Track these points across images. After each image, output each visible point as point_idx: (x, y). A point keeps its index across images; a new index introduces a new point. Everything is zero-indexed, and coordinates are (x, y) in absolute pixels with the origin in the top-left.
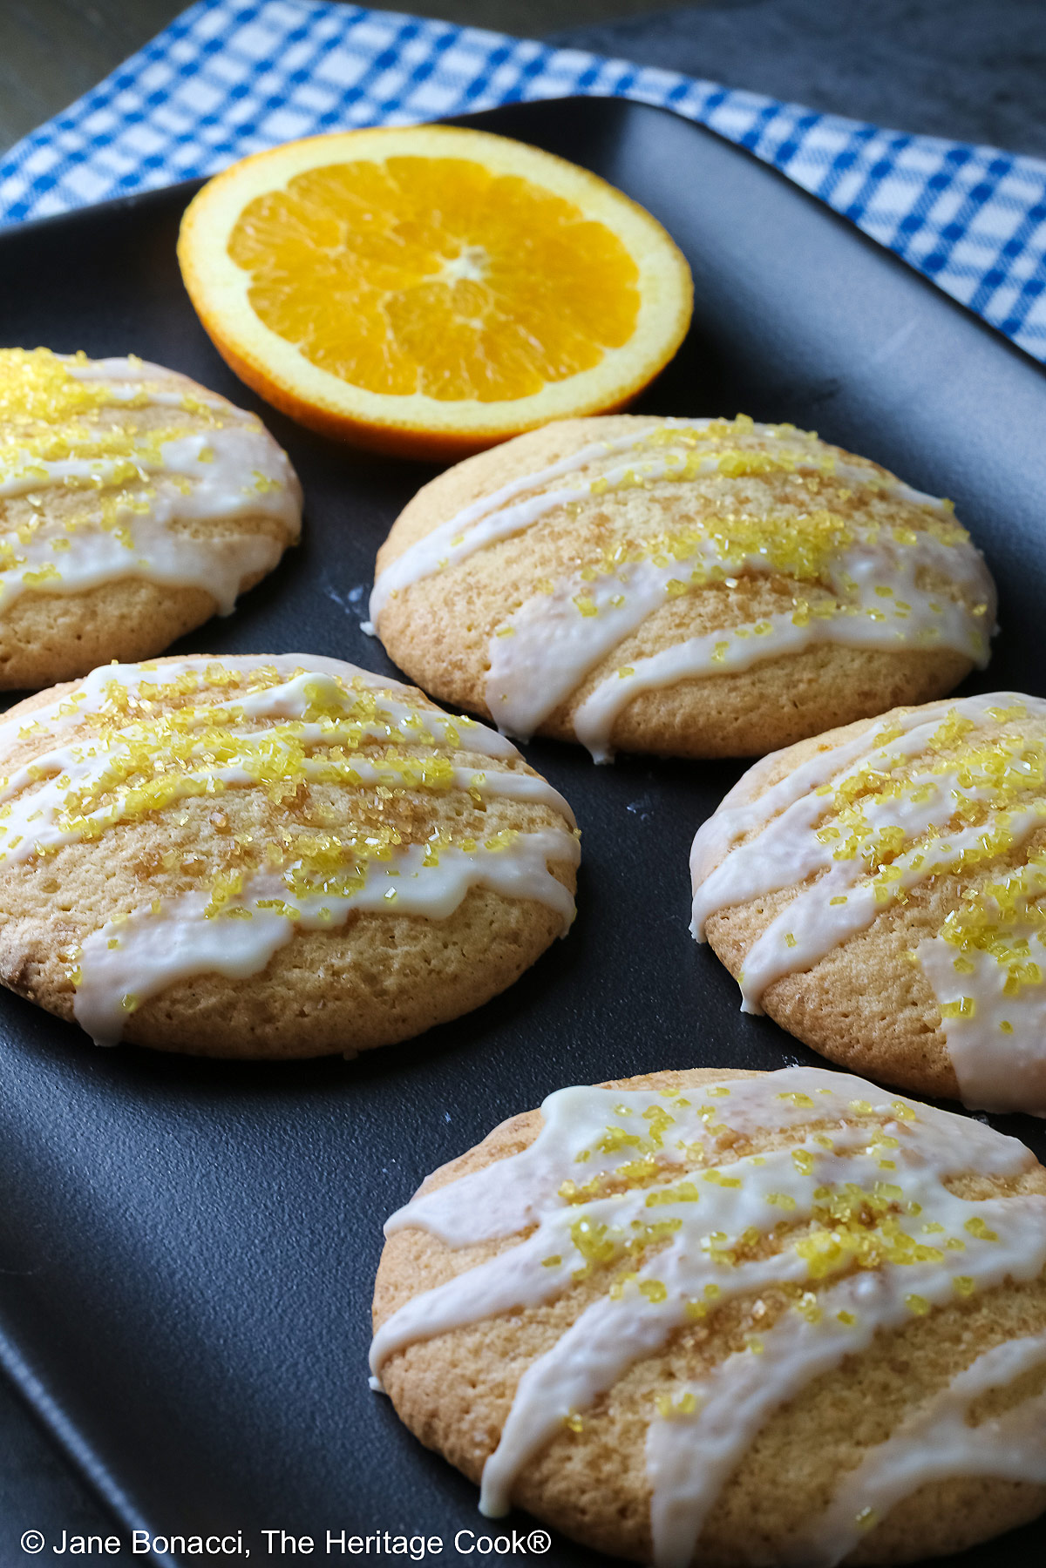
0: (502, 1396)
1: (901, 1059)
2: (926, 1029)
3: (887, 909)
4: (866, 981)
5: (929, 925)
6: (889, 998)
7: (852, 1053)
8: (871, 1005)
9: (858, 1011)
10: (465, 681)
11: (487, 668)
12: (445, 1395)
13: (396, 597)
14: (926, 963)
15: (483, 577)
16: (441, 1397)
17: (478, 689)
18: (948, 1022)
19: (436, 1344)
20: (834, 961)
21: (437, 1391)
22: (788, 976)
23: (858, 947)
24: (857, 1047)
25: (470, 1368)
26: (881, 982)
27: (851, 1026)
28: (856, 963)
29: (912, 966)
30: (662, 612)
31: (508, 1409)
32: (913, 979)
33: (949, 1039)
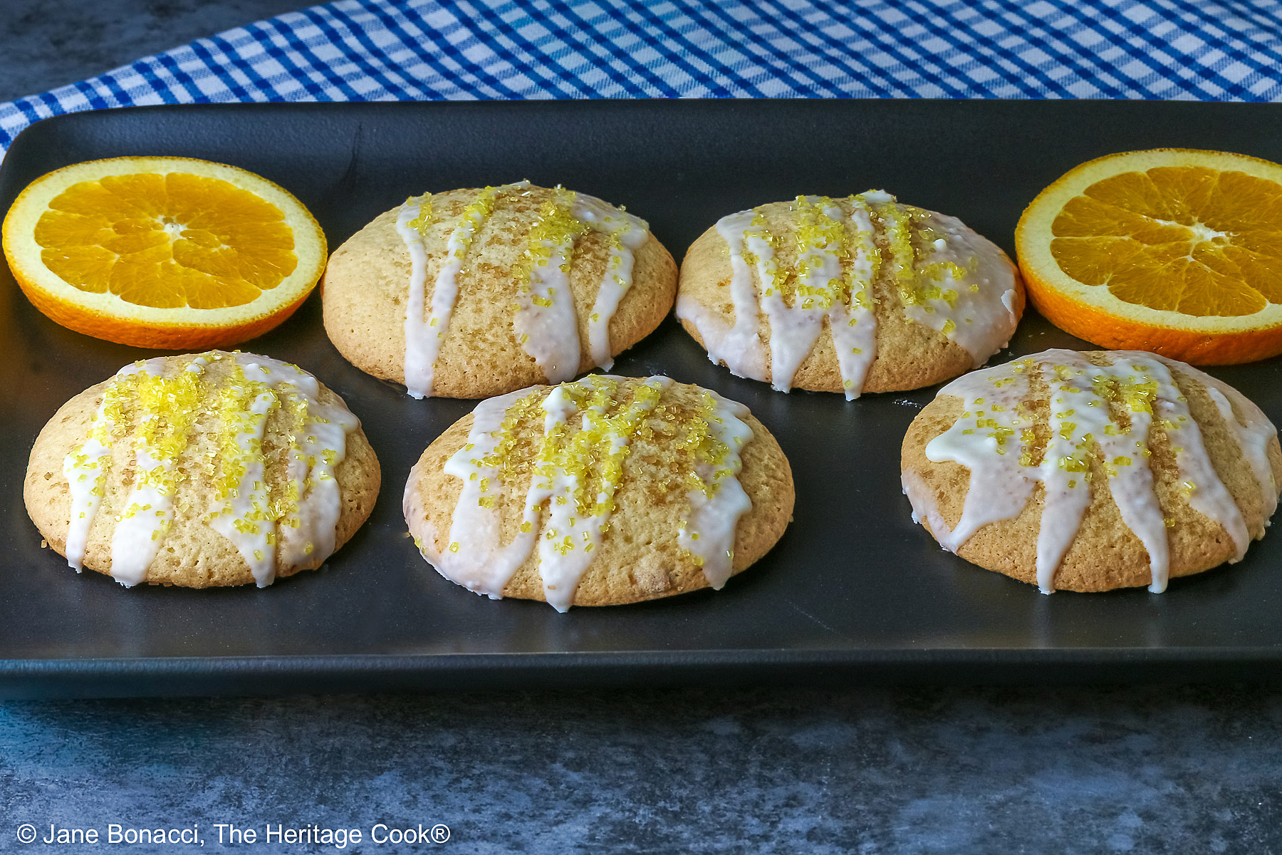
0: (1129, 540)
1: (948, 364)
2: (945, 345)
3: (878, 311)
4: (905, 343)
5: (897, 305)
6: (920, 343)
7: (927, 376)
8: (917, 351)
9: (915, 358)
10: (527, 374)
11: (533, 360)
12: (1106, 560)
13: (436, 366)
14: (918, 319)
15: (471, 327)
16: (1105, 562)
17: (538, 372)
18: (950, 335)
19: (1077, 550)
20: (883, 346)
21: (1101, 561)
22: (872, 365)
23: (885, 332)
24: (928, 372)
25: (1104, 541)
26: (910, 338)
27: (919, 366)
28: (892, 340)
29: (913, 325)
30: (574, 284)
31: (1140, 542)
32: (919, 329)
33: (957, 342)
